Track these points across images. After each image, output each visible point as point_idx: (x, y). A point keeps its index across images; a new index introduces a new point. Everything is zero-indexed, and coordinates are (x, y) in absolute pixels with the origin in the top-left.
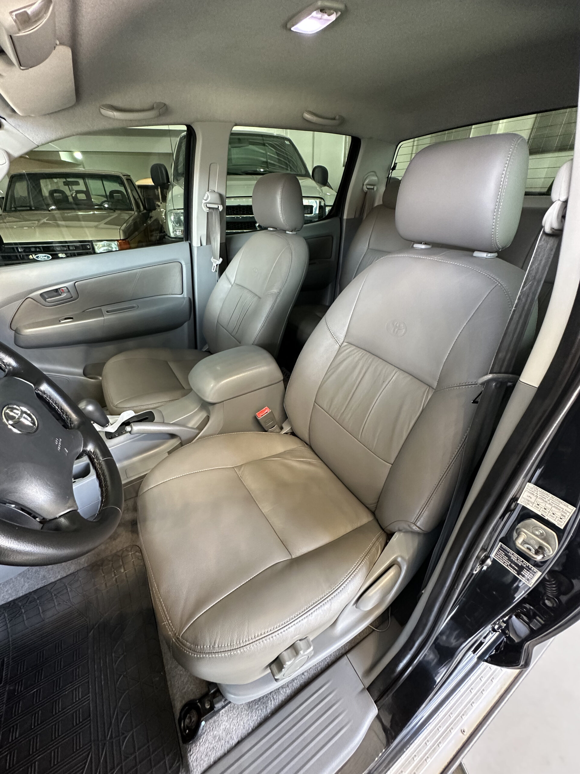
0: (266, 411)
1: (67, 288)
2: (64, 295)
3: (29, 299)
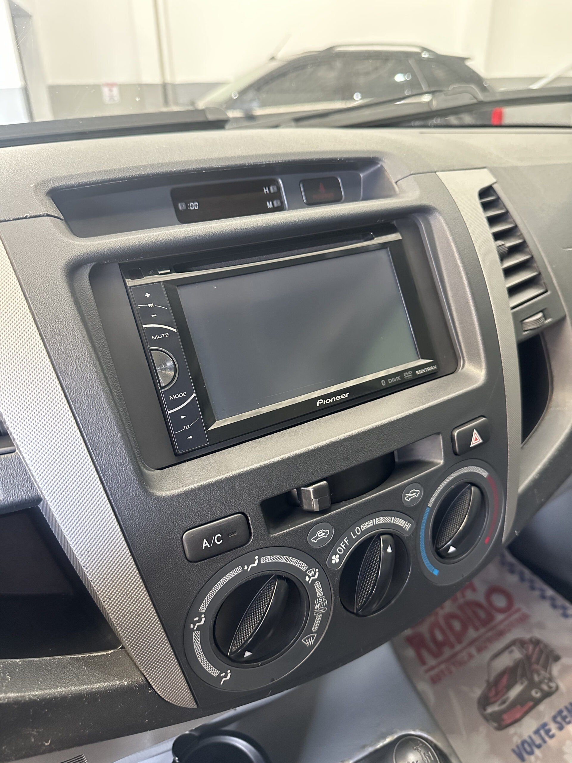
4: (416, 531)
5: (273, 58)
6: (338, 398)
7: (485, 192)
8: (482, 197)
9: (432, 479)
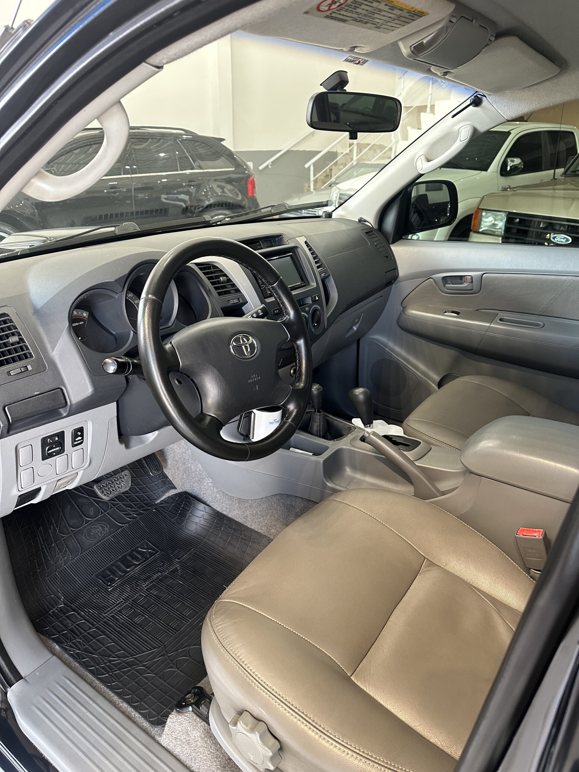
0: (536, 534)
1: (472, 278)
2: (465, 285)
3: (431, 279)
4: (309, 317)
7: (306, 242)
8: (306, 244)
9: (310, 306)
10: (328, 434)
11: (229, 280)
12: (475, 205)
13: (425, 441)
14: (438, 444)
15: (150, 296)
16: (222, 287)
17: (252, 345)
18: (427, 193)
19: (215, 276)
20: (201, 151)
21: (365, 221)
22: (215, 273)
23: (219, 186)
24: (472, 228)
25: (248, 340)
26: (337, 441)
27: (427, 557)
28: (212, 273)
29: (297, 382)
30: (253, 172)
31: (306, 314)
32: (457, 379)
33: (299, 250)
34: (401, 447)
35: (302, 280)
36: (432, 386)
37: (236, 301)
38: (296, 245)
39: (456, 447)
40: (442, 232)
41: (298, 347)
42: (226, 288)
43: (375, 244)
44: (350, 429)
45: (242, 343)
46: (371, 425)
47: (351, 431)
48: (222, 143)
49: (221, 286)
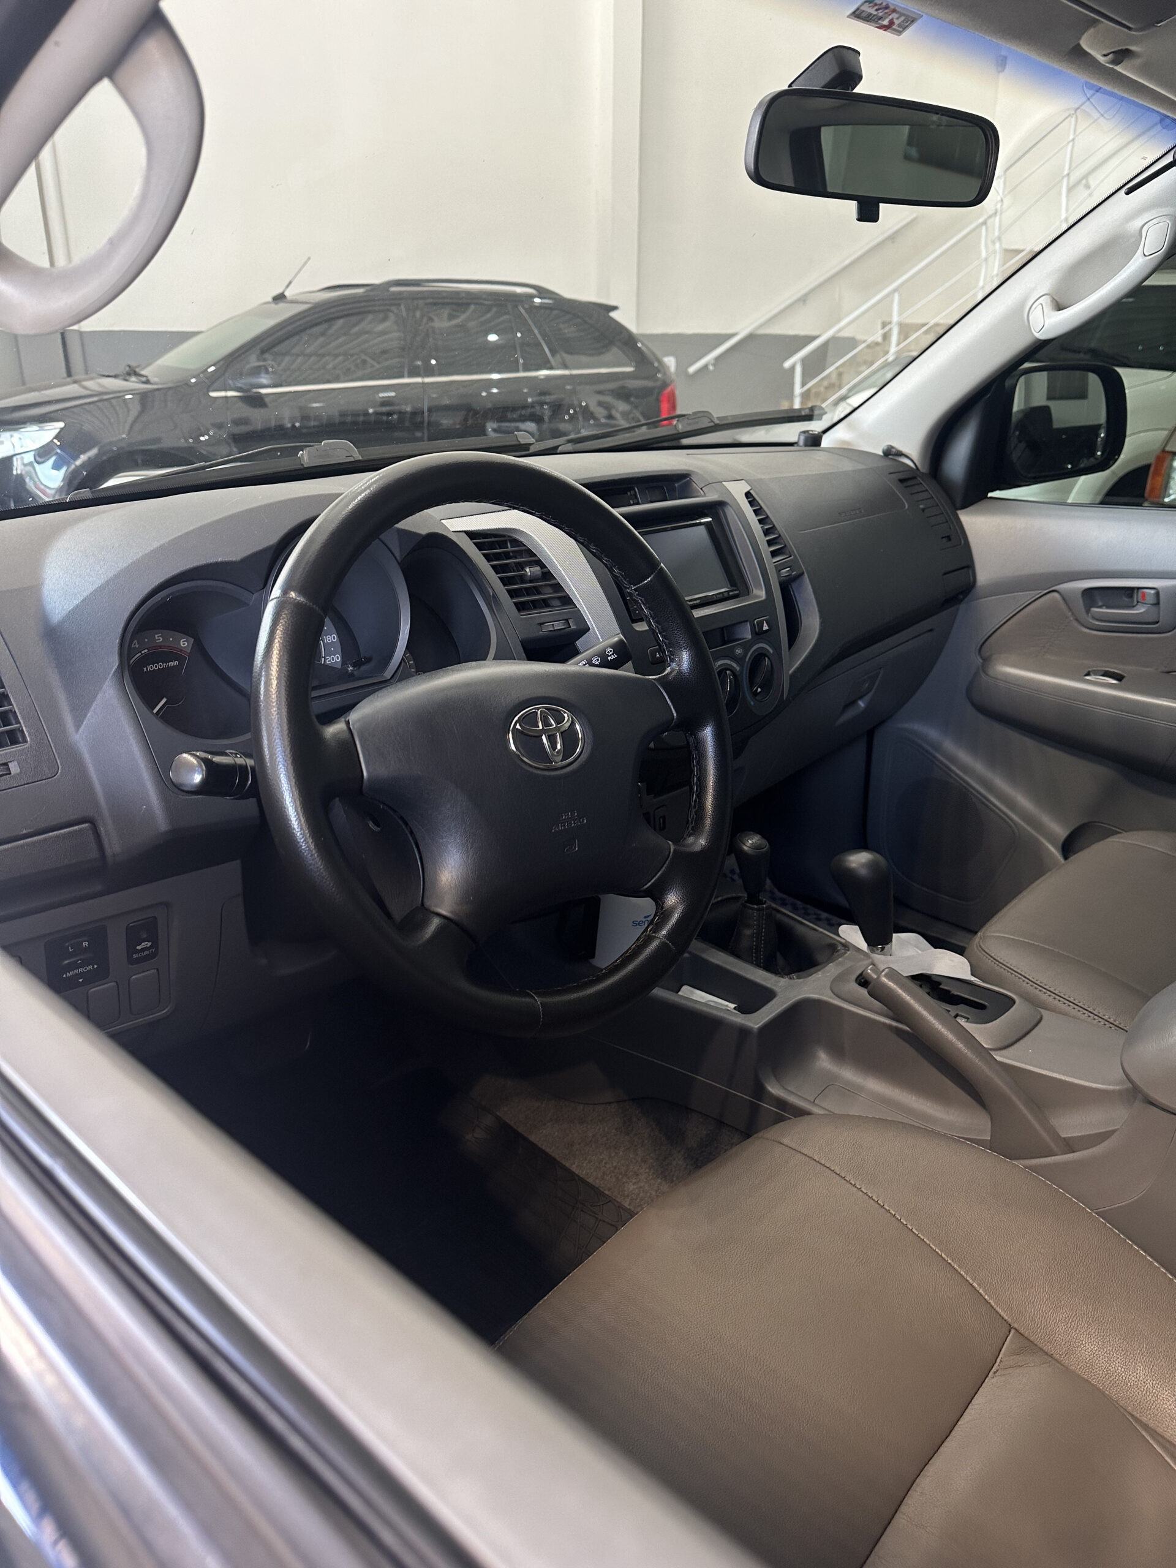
1: (1158, 594)
2: (1140, 610)
3: (1056, 595)
4: (742, 671)
5: (280, 298)
6: (695, 602)
7: (748, 495)
8: (747, 498)
9: (747, 646)
10: (778, 954)
11: (547, 575)
12: (1157, 447)
13: (1027, 998)
14: (1060, 1005)
15: (293, 594)
16: (529, 591)
17: (569, 737)
18: (1051, 404)
19: (516, 563)
20: (569, 331)
21: (900, 454)
22: (516, 558)
23: (600, 404)
24: (1146, 495)
25: (559, 720)
26: (799, 978)
27: (1016, 1326)
28: (507, 556)
29: (690, 835)
30: (673, 377)
31: (734, 665)
32: (1110, 839)
33: (730, 512)
34: (962, 1009)
35: (732, 583)
36: (1048, 849)
37: (559, 626)
38: (721, 499)
39: (1106, 1017)
40: (1085, 486)
41: (699, 745)
42: (539, 593)
43: (922, 506)
44: (835, 949)
45: (541, 727)
46: (887, 947)
47: (836, 954)
48: (613, 314)
49: (526, 589)
